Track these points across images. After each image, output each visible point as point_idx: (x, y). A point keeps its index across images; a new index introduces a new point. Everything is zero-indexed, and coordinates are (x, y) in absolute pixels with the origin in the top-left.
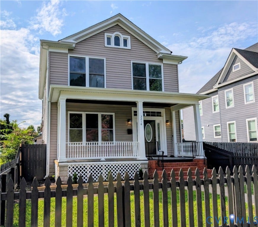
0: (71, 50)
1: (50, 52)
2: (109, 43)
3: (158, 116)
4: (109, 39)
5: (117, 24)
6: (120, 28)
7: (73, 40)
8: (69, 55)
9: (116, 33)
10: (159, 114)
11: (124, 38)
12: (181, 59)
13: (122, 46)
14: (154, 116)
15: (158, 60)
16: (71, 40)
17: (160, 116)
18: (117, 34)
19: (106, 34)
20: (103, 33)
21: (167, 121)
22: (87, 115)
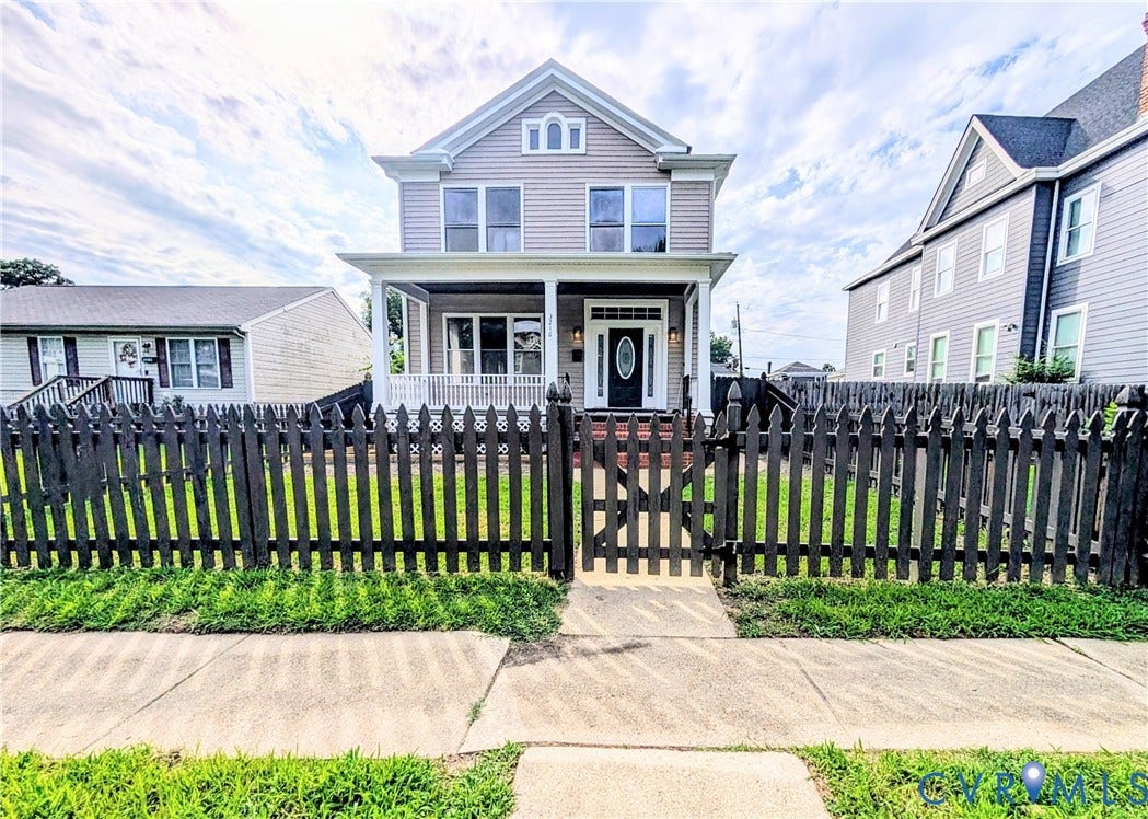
0: (445, 174)
1: (403, 184)
2: (534, 144)
3: (651, 317)
4: (534, 133)
5: (554, 91)
6: (561, 99)
7: (443, 148)
8: (442, 186)
9: (549, 115)
10: (655, 314)
11: (569, 125)
12: (721, 165)
13: (566, 148)
14: (643, 317)
15: (659, 175)
16: (438, 150)
17: (658, 317)
18: (553, 118)
19: (524, 122)
20: (518, 121)
21: (671, 330)
22: (482, 319)
